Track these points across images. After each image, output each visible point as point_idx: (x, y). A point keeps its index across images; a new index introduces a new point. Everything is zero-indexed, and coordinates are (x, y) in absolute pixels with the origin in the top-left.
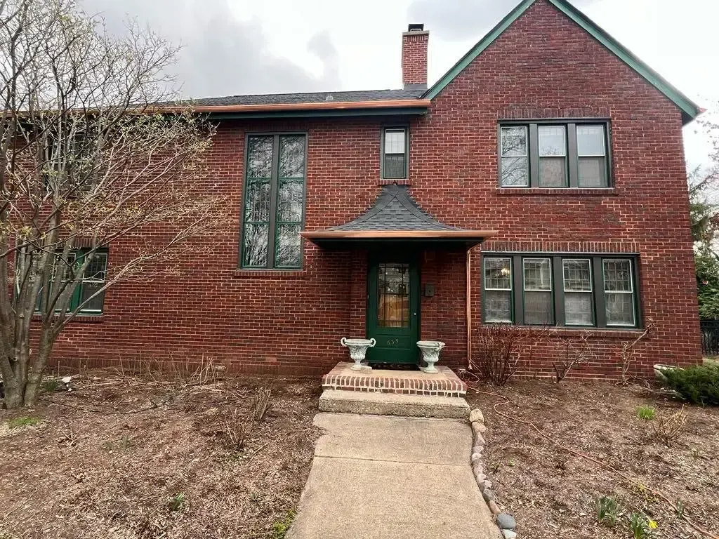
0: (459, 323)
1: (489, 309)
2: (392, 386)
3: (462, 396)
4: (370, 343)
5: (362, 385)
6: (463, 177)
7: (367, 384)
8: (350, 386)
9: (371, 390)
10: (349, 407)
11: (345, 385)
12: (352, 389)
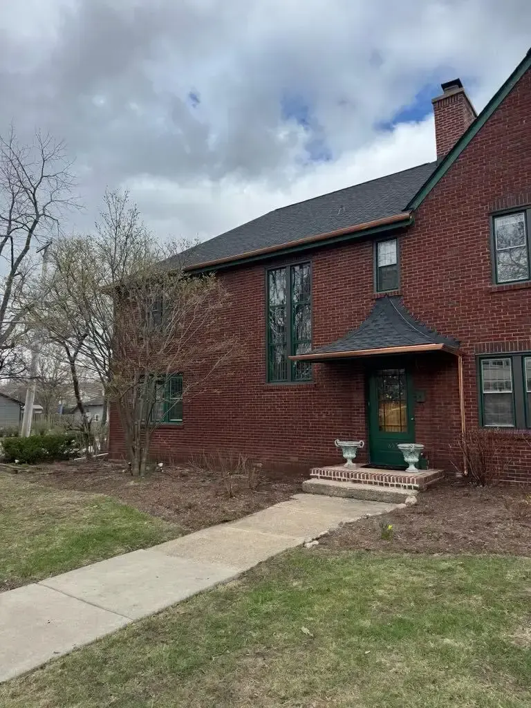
0: (455, 428)
1: (490, 413)
2: (360, 477)
3: (415, 488)
4: (359, 443)
5: (338, 475)
6: (454, 279)
7: (341, 476)
8: (329, 476)
9: (344, 480)
10: (323, 490)
11: (326, 475)
12: (330, 479)
